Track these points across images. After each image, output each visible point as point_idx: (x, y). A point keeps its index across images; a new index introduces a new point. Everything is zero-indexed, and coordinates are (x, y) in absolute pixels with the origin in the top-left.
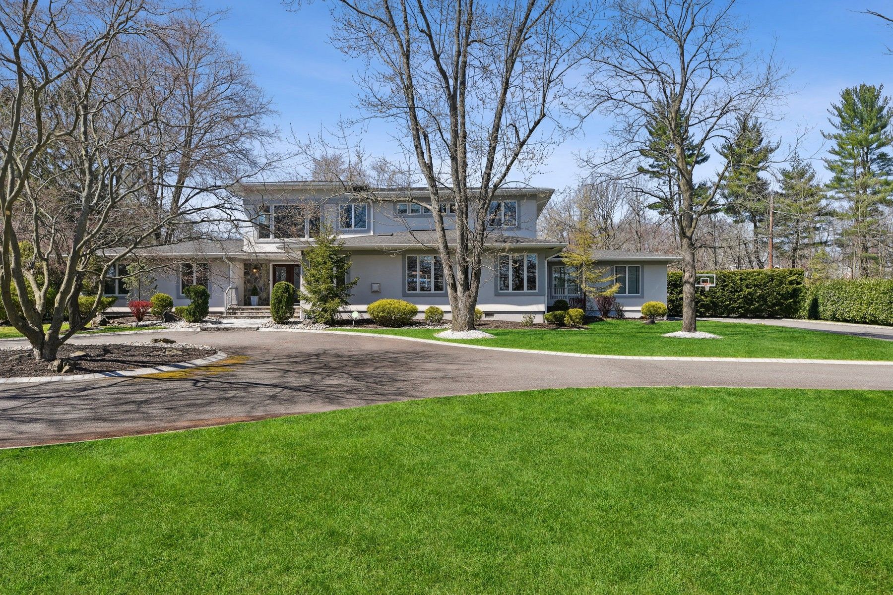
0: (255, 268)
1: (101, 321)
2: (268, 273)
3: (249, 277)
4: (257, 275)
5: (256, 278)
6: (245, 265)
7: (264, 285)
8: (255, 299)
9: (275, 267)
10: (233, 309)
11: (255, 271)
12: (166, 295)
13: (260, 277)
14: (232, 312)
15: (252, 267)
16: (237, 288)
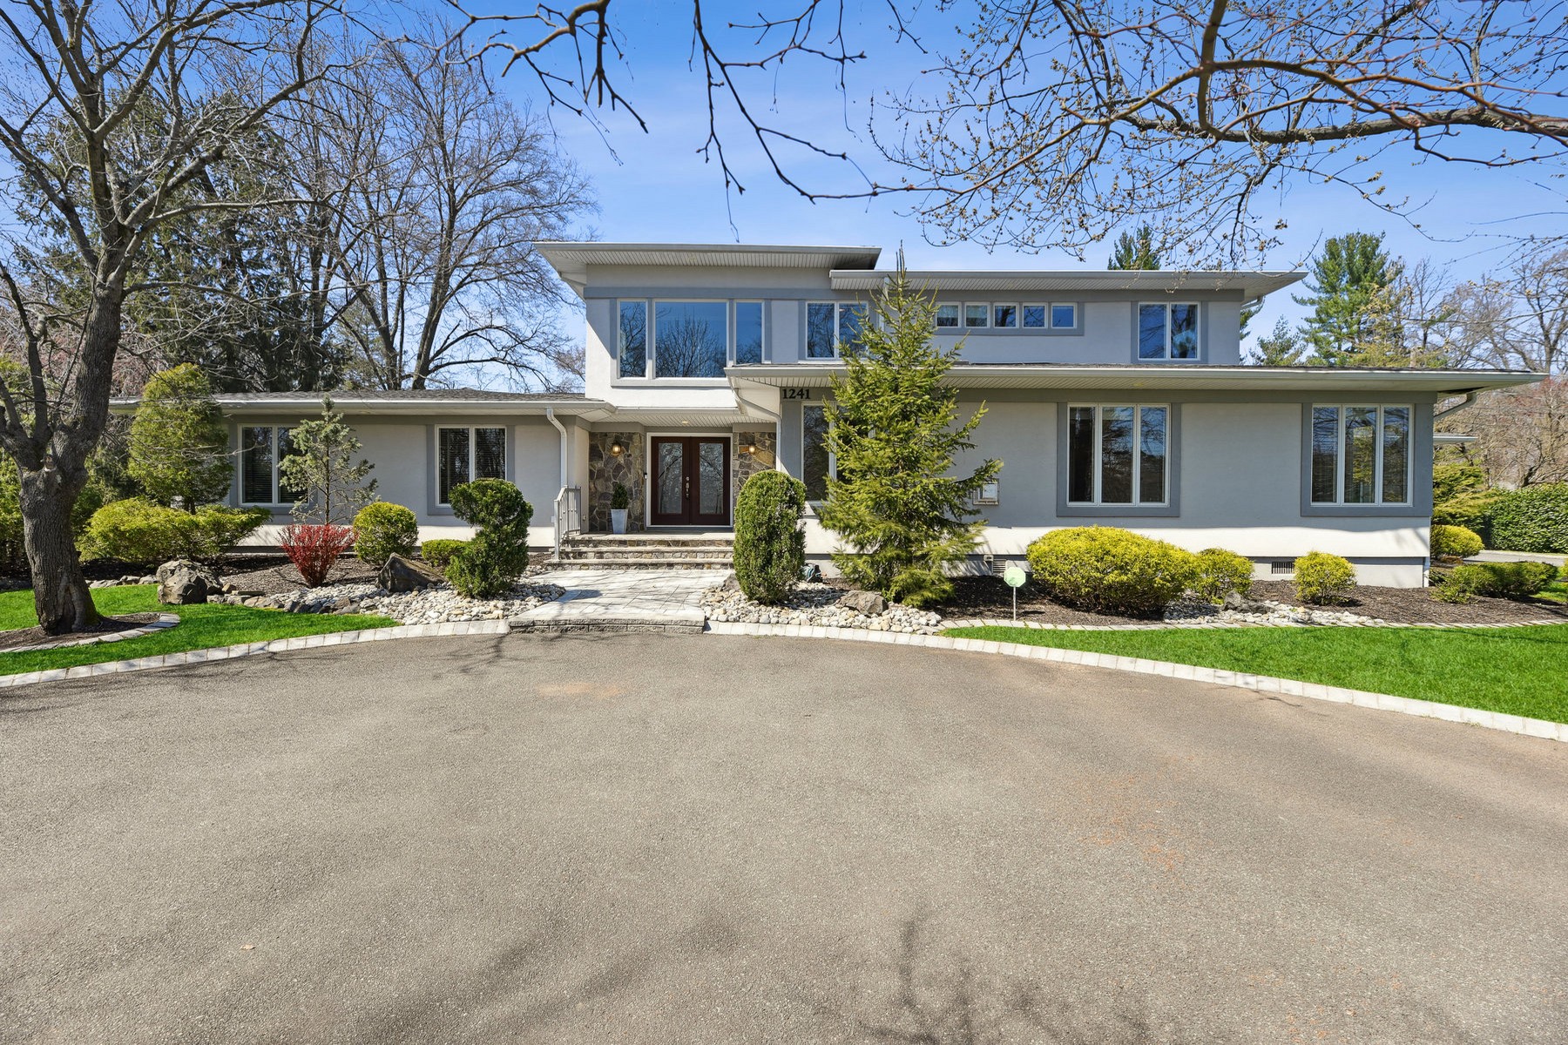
0: (617, 443)
1: (187, 588)
2: (643, 457)
3: (600, 465)
4: (621, 460)
5: (619, 467)
6: (592, 435)
7: (636, 483)
8: (619, 517)
9: (656, 441)
10: (574, 543)
11: (616, 449)
12: (397, 507)
13: (629, 465)
14: (571, 553)
15: (609, 441)
16: (577, 491)
